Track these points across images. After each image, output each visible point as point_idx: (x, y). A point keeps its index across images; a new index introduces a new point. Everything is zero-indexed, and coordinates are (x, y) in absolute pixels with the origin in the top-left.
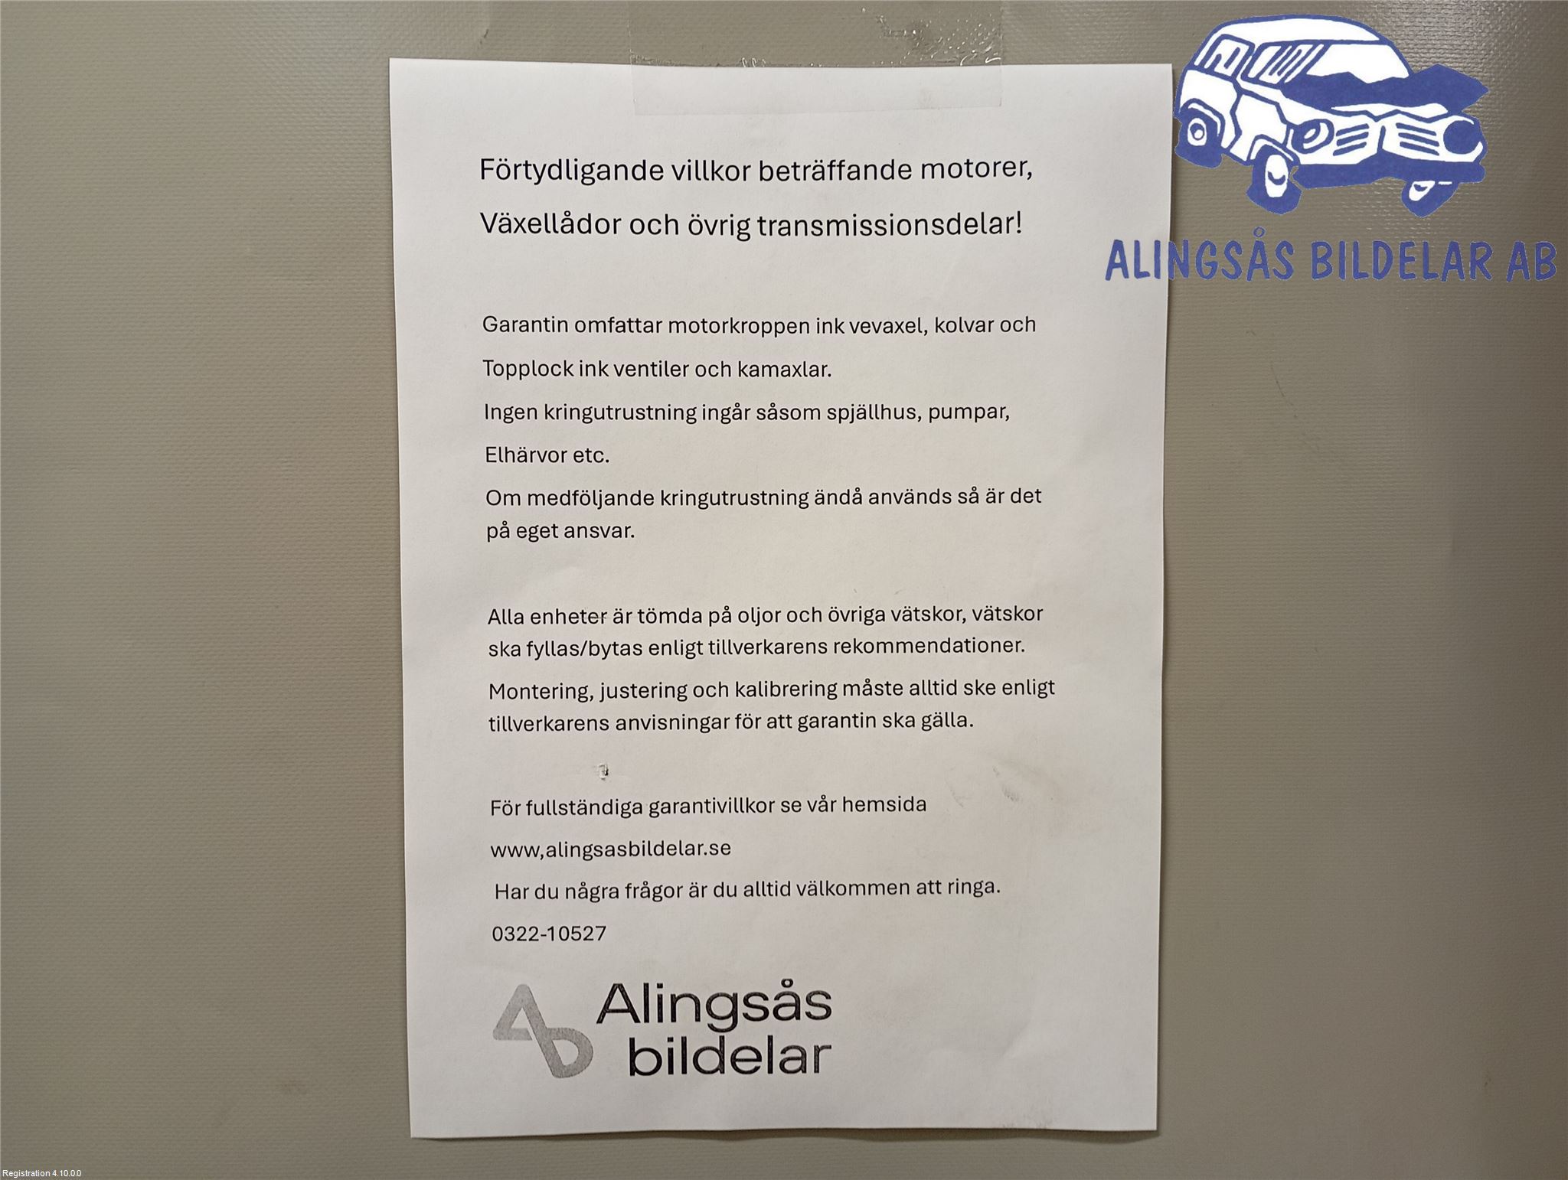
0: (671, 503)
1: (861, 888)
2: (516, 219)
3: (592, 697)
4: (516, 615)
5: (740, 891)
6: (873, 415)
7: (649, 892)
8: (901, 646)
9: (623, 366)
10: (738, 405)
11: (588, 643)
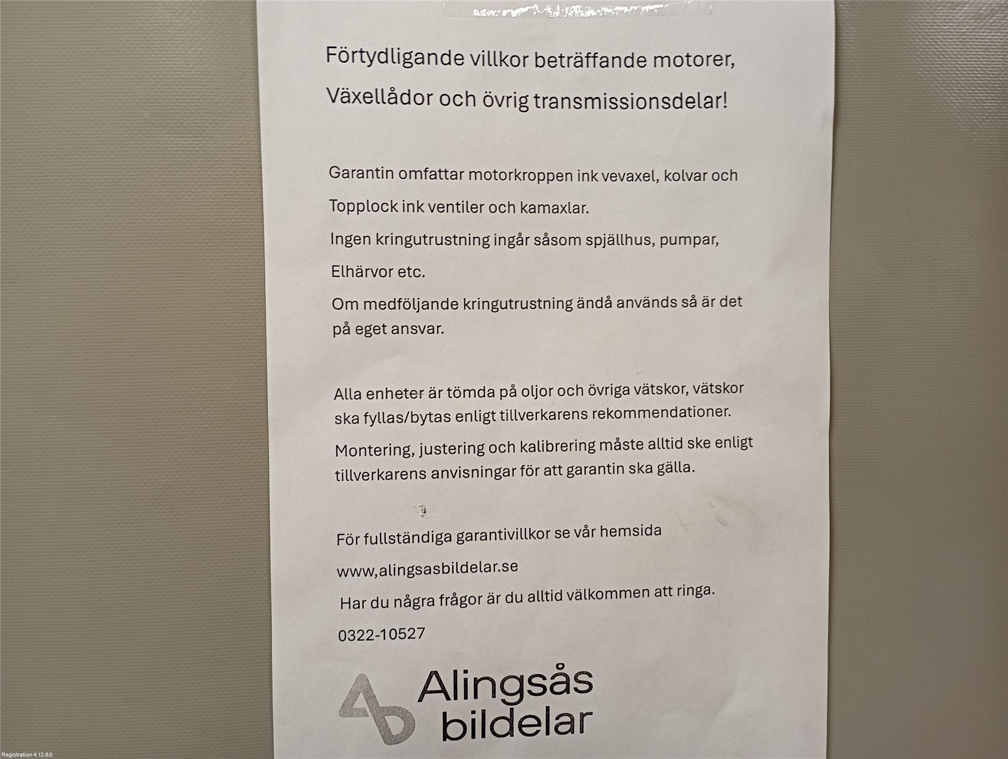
0: (471, 308)
1: (614, 594)
2: (353, 92)
3: (413, 454)
4: (355, 393)
5: (525, 598)
6: (620, 242)
7: (457, 600)
8: (642, 413)
9: (435, 204)
10: (520, 234)
11: (410, 414)
